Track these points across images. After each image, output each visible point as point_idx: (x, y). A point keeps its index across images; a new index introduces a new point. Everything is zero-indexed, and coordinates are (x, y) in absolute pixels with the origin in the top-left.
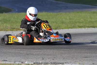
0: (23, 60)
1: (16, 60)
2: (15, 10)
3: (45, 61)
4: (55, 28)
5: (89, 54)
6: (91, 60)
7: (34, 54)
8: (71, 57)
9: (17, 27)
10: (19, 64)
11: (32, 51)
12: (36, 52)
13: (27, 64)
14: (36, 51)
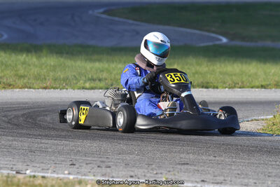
0: (20, 166)
1: (3, 164)
2: (2, 36)
3: (77, 170)
4: (107, 86)
5: (191, 156)
6: (196, 172)
7: (50, 150)
8: (146, 162)
9: (5, 80)
10: (10, 175)
11: (43, 143)
12: (53, 147)
13: (30, 177)
14: (54, 144)
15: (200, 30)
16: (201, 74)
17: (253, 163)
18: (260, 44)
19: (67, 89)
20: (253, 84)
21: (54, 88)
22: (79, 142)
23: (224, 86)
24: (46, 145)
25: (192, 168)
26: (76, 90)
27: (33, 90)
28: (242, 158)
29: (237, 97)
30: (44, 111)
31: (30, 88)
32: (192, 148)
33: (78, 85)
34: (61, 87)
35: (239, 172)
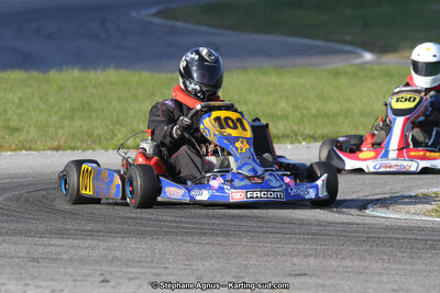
15: (326, 39)
16: (327, 115)
17: (419, 270)
19: (93, 149)
21: (73, 149)
24: (58, 249)
25: (312, 281)
26: (111, 151)
27: (36, 153)
28: (400, 262)
31: (30, 149)
32: (314, 247)
33: (114, 141)
34: (84, 146)
35: (395, 287)
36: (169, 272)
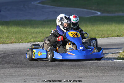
5: (83, 74)
6: (85, 82)
7: (14, 74)
8: (61, 78)
11: (11, 71)
12: (16, 73)
15: (87, 9)
17: (113, 75)
18: (116, 14)
19: (22, 43)
20: (113, 35)
21: (16, 43)
22: (28, 70)
23: (99, 36)
24: (12, 72)
26: (27, 43)
27: (6, 44)
28: (107, 74)
29: (105, 42)
30: (11, 55)
31: (4, 43)
32: (84, 69)
33: (28, 40)
34: (19, 42)
35: (106, 80)
36: (43, 78)
